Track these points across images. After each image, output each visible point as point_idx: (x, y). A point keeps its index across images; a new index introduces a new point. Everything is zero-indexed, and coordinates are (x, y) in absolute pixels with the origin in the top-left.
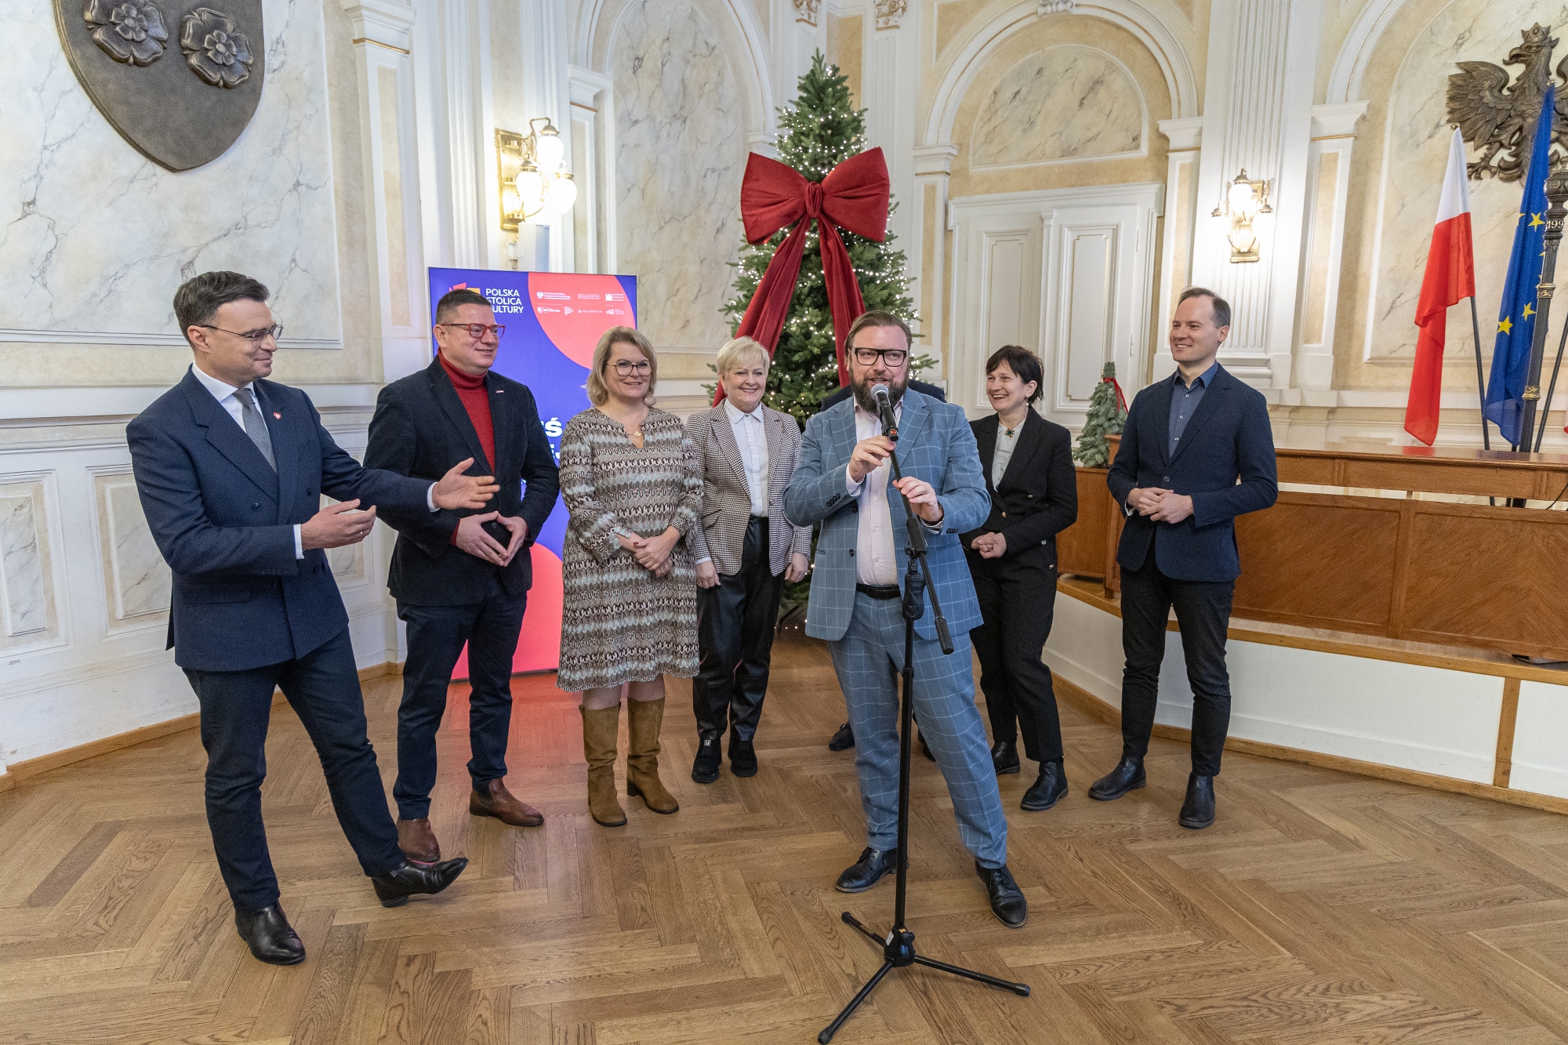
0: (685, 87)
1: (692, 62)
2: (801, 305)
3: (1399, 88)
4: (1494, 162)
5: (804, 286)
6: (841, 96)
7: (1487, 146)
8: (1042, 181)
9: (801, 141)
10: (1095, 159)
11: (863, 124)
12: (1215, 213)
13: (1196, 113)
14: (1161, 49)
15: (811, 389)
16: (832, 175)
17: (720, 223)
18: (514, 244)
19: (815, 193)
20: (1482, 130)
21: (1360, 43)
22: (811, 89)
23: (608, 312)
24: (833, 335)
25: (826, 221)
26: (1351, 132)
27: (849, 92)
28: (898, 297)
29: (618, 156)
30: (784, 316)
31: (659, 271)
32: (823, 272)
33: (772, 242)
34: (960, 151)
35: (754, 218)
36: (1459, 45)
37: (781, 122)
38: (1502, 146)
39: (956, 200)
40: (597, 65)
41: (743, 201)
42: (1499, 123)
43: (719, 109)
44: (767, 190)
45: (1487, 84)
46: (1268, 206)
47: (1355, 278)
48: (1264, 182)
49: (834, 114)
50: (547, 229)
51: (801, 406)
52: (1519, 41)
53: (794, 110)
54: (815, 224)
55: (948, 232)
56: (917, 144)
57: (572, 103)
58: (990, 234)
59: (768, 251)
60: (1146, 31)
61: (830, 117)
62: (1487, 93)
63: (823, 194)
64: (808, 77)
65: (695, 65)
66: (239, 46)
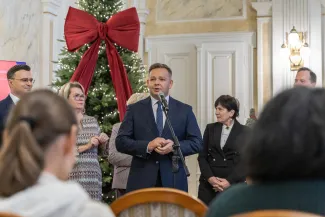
2: (97, 82)
5: (99, 73)
10: (220, 19)
12: (283, 46)
16: (111, 20)
19: (103, 27)
25: (109, 41)
28: (139, 80)
32: (108, 66)
33: (80, 51)
34: (150, 12)
35: (71, 39)
41: (65, 30)
44: (78, 25)
46: (306, 44)
48: (303, 33)
54: (104, 42)
55: (145, 53)
59: (78, 55)
63: (107, 28)
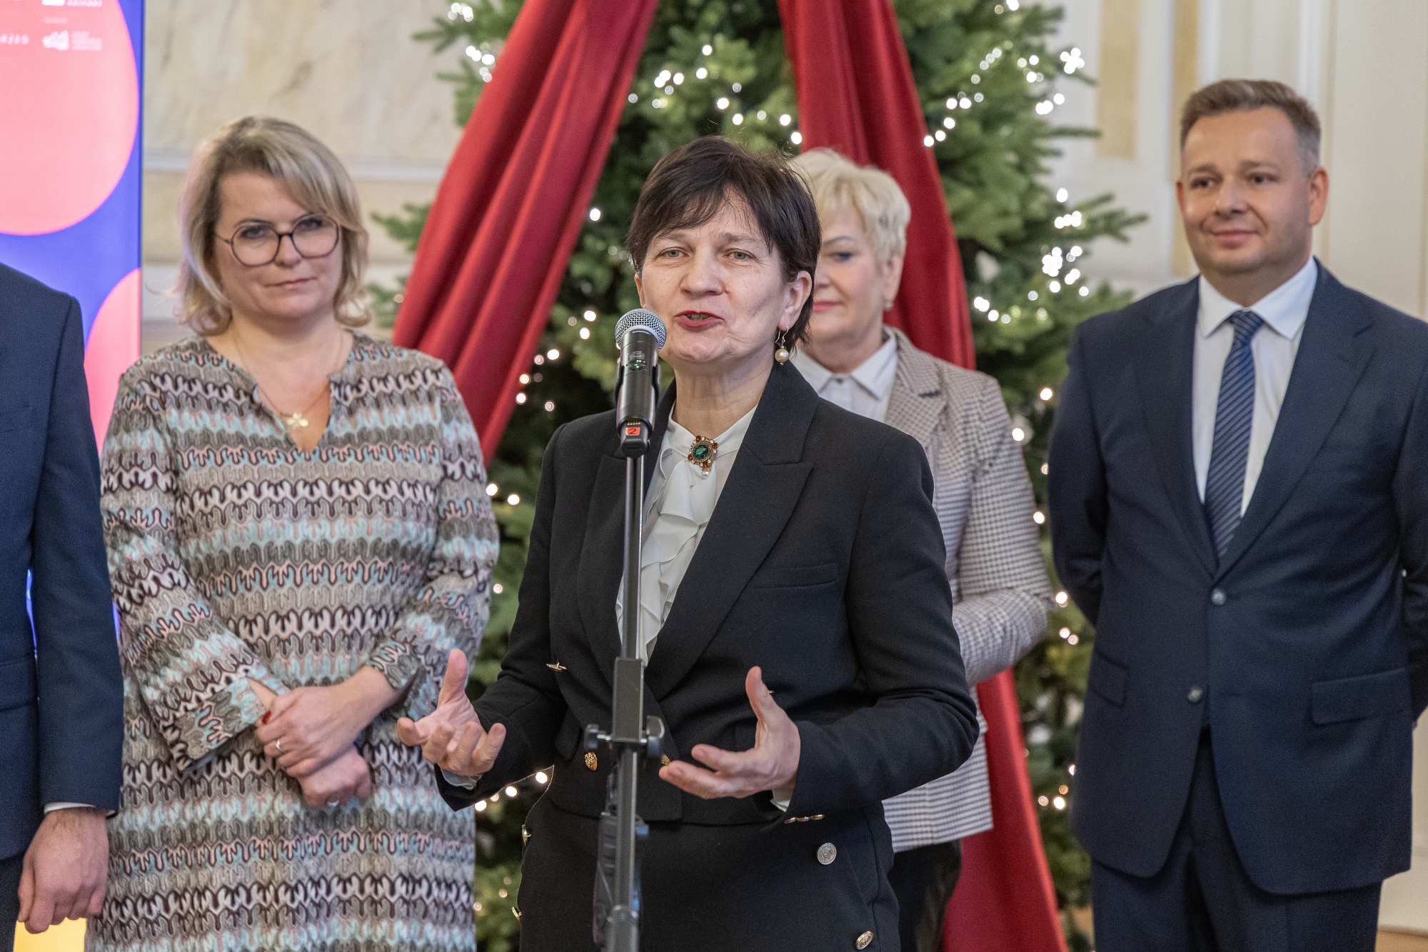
2: (690, 26)
23: (48, 42)
24: (794, 126)
30: (632, 61)
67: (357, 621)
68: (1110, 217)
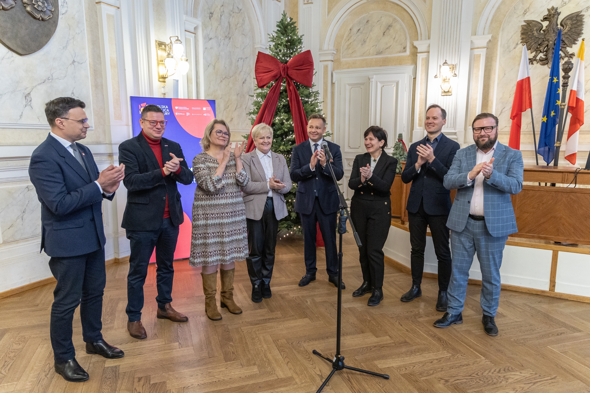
0: (230, 25)
1: (232, 15)
2: (280, 112)
3: (503, 29)
4: (538, 58)
5: (281, 105)
6: (294, 30)
7: (535, 52)
8: (369, 64)
9: (278, 47)
10: (389, 56)
11: (302, 41)
12: (436, 77)
13: (428, 39)
14: (414, 13)
15: (284, 145)
16: (291, 61)
17: (244, 79)
18: (164, 87)
19: (284, 67)
20: (533, 46)
21: (489, 12)
22: (282, 27)
23: (204, 115)
24: (293, 124)
25: (289, 79)
26: (486, 46)
27: (296, 28)
28: (317, 109)
29: (204, 52)
30: (273, 116)
31: (221, 98)
32: (288, 99)
33: (267, 87)
34: (337, 52)
35: (260, 78)
36: (525, 14)
37: (270, 40)
38: (541, 52)
39: (336, 71)
40: (195, 15)
41: (256, 71)
42: (540, 43)
43: (243, 34)
44: (265, 66)
45: (535, 29)
46: (455, 74)
47: (488, 101)
48: (453, 65)
49: (291, 36)
50: (177, 81)
51: (281, 151)
52: (546, 13)
53: (275, 35)
54: (285, 80)
55: (333, 84)
56: (320, 49)
57: (185, 31)
58: (349, 84)
59: (266, 90)
60: (408, 7)
61: (290, 38)
62: (535, 32)
63: (288, 68)
64: (280, 22)
65: (233, 17)
66: (48, 3)
67: (233, 194)
68: (329, 134)
